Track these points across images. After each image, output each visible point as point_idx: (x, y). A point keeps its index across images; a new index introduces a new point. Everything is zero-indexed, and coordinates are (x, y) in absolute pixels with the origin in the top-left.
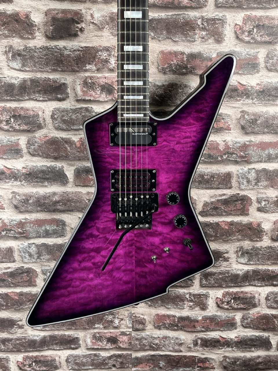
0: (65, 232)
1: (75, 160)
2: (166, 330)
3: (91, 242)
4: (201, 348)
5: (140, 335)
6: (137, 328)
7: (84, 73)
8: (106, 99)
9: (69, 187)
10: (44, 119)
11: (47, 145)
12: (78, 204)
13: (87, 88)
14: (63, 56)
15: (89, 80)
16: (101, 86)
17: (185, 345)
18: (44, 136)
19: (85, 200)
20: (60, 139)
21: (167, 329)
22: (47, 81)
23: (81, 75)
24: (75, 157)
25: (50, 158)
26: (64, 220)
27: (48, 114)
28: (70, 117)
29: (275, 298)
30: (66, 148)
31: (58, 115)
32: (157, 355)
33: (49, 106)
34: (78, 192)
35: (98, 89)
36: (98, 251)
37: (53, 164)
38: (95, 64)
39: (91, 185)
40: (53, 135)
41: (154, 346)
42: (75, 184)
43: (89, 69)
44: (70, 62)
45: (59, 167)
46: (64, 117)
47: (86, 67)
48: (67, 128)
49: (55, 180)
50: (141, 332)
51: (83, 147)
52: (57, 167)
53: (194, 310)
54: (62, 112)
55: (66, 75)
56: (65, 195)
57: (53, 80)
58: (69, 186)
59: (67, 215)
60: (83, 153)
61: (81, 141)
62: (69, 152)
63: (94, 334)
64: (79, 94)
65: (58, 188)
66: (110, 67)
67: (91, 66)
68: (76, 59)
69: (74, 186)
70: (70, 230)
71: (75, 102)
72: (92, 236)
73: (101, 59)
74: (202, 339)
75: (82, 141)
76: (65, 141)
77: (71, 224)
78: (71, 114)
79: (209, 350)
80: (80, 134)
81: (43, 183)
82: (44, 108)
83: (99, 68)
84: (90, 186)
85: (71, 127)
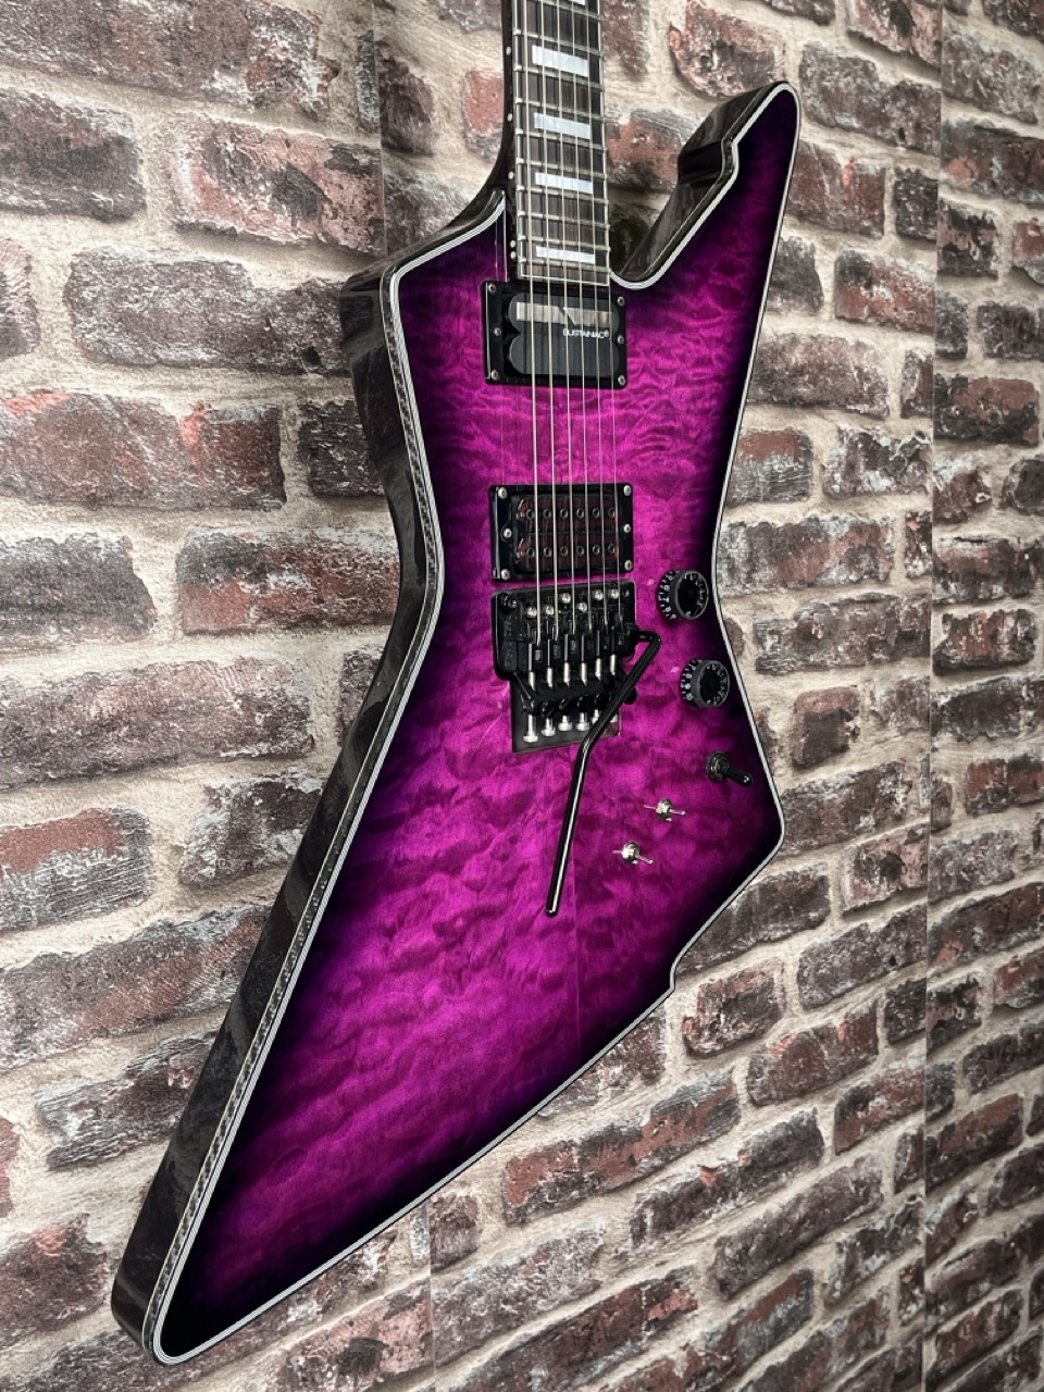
0: (147, 876)
1: (177, 509)
2: (547, 1216)
3: (427, 829)
4: (656, 1243)
5: (458, 1283)
6: (447, 1255)
7: (205, 106)
8: (292, 235)
9: (160, 644)
10: (30, 303)
11: (52, 437)
12: (199, 725)
13: (219, 178)
14: (112, 11)
15: (228, 142)
16: (274, 176)
17: (609, 1254)
18: (33, 388)
19: (231, 699)
20: (108, 406)
21: (548, 1209)
22: (42, 115)
23: (191, 116)
24: (178, 496)
25: (66, 500)
26: (141, 811)
27: (49, 281)
28: (152, 301)
29: (817, 970)
30: (135, 450)
31: (98, 288)
32: (524, 1345)
33: (55, 237)
34: (199, 663)
35: (262, 188)
36: (451, 864)
37: (80, 530)
38: (249, 74)
39: (249, 626)
40: (75, 385)
41: (508, 1308)
42: (182, 624)
43: (224, 92)
44: (143, 43)
45: (109, 545)
46: (126, 299)
47: (213, 80)
48: (138, 356)
49: (92, 613)
50: (463, 1268)
51: (211, 447)
52: (101, 545)
53: (626, 1094)
54: (119, 273)
55: (129, 104)
56: (142, 684)
57: (68, 116)
58: (157, 636)
59: (153, 786)
60: (213, 476)
61: (201, 419)
62: (152, 469)
63: (284, 1362)
64: (187, 200)
65: (110, 650)
66: (302, 100)
67: (231, 80)
68: (172, 38)
69: (180, 633)
70: (169, 859)
71: (173, 234)
72: (433, 796)
73: (269, 59)
74: (654, 1204)
75: (206, 421)
76: (130, 417)
77: (173, 828)
78: (155, 288)
79: (678, 1235)
80: (193, 388)
81: (38, 632)
82: (28, 247)
83: (262, 96)
84: (247, 632)
85: (158, 352)
